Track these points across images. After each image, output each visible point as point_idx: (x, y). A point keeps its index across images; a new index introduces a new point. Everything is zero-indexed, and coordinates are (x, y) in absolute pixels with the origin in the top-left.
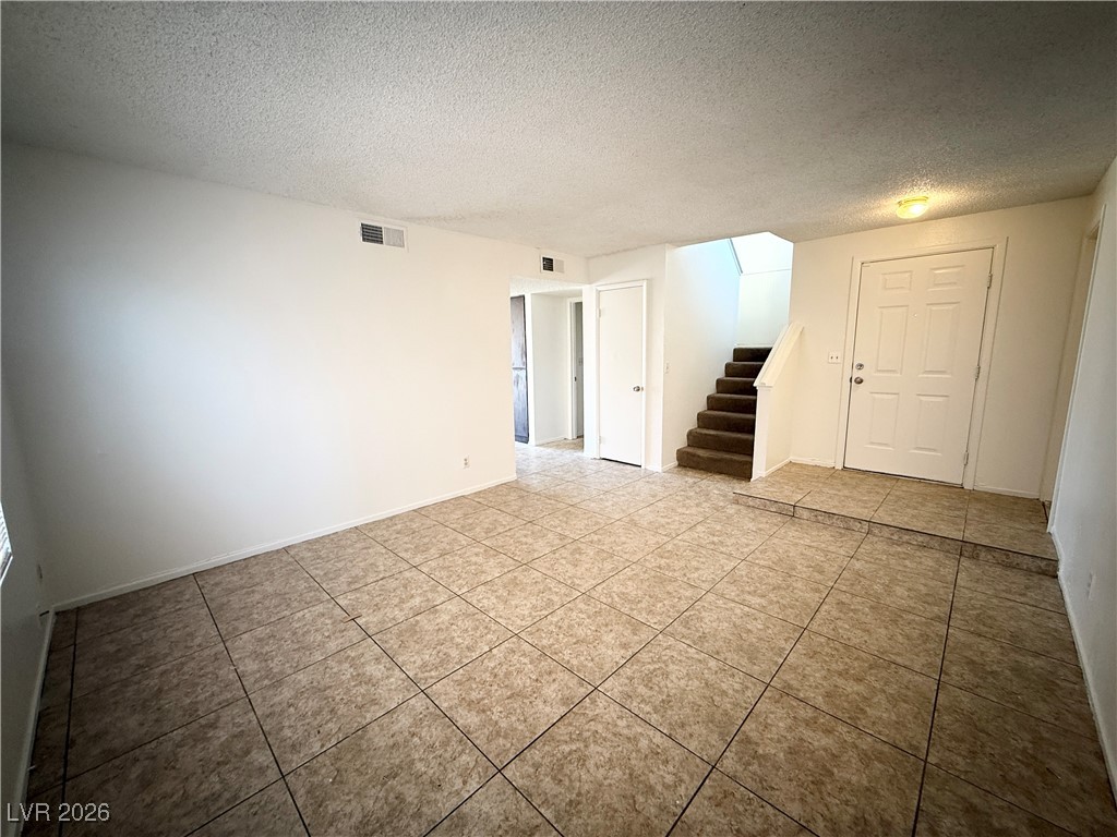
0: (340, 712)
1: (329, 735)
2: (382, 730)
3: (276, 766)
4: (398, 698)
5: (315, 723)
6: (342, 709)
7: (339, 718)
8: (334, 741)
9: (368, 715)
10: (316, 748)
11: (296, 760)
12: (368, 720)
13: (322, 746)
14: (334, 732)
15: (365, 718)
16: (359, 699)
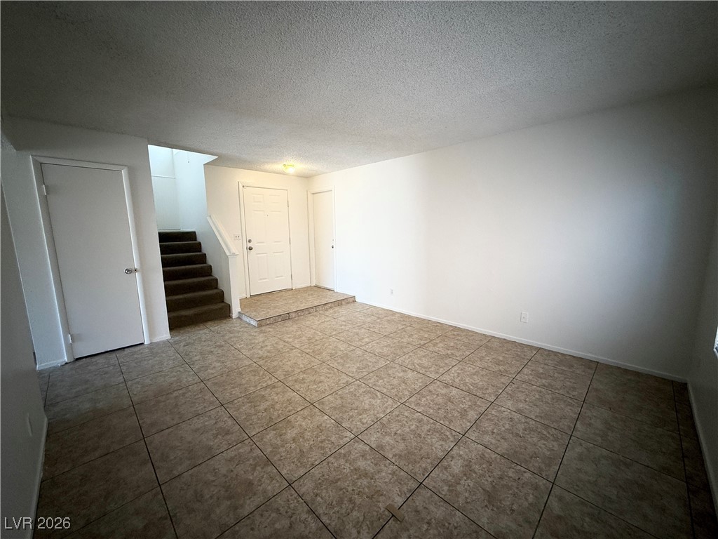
0: (499, 473)
1: (517, 472)
2: (498, 447)
3: (552, 492)
4: (474, 446)
5: (515, 484)
6: (497, 473)
7: (504, 472)
8: (519, 467)
9: (493, 456)
10: (528, 475)
11: (542, 483)
12: (496, 455)
13: (525, 472)
14: (513, 470)
15: (496, 458)
16: (484, 466)
